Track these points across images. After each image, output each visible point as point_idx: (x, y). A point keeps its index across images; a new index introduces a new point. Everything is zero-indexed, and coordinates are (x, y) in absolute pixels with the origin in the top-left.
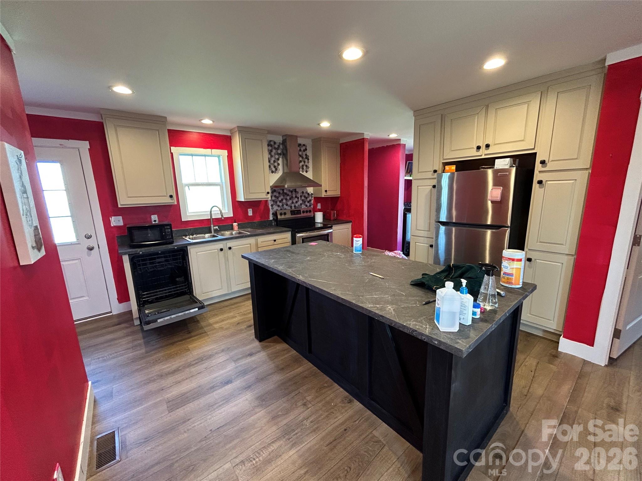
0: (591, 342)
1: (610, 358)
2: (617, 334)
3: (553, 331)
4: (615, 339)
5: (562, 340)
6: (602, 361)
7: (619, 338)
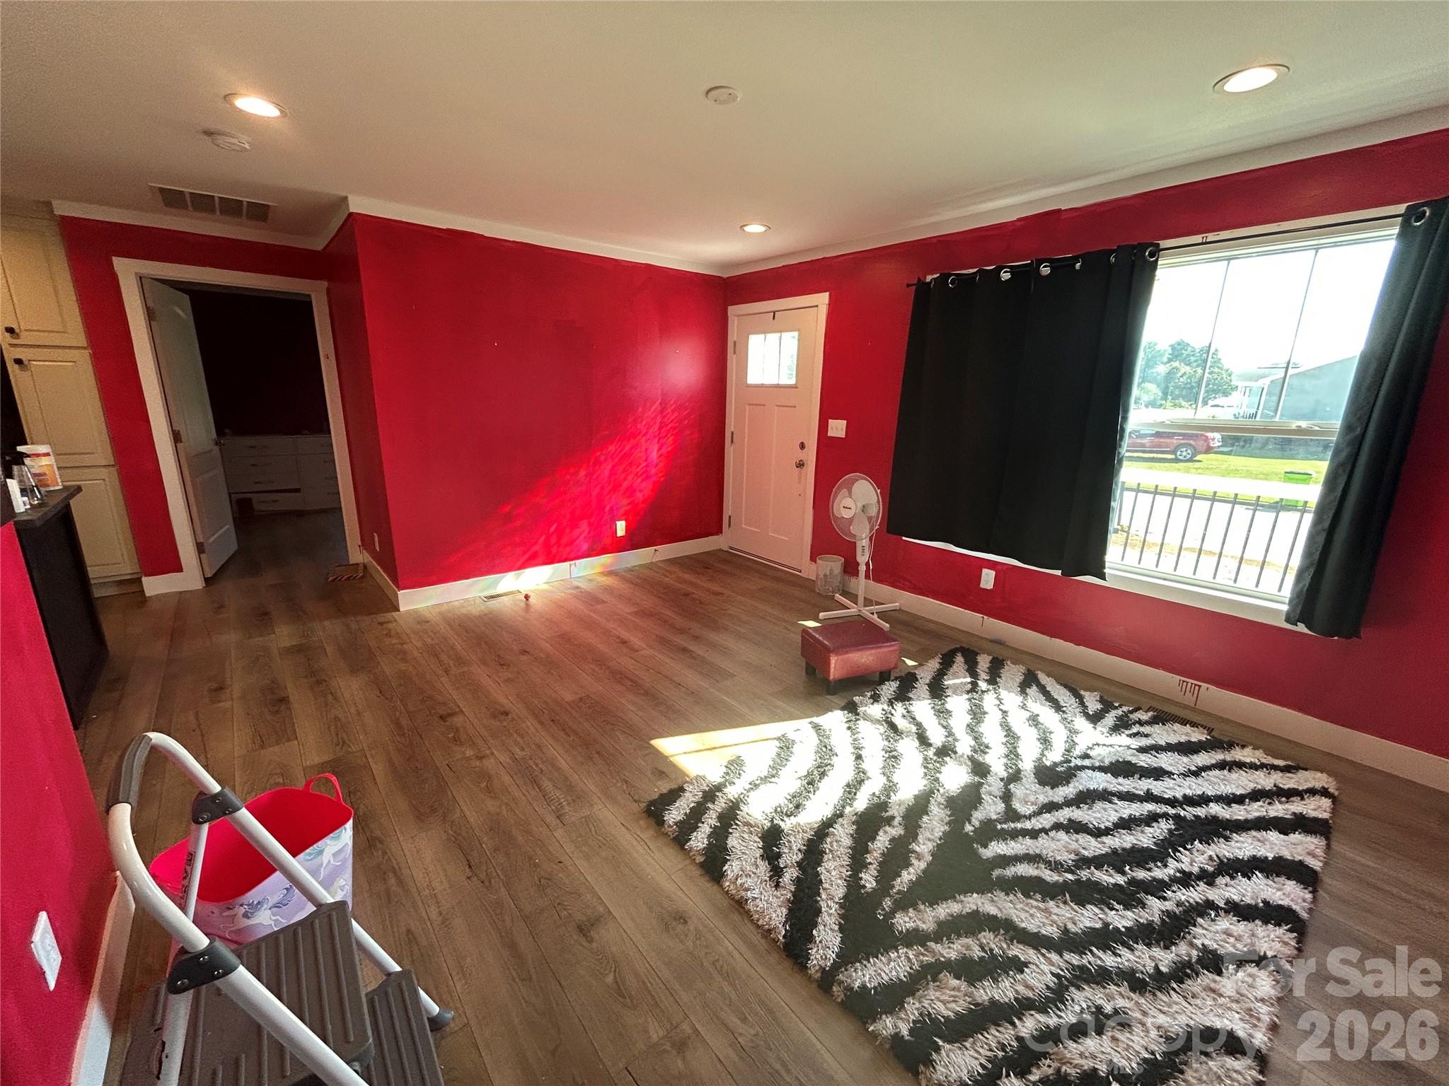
0: (179, 569)
1: (206, 580)
2: (200, 548)
3: (129, 577)
4: (202, 555)
5: (144, 579)
6: (198, 584)
7: (204, 552)
